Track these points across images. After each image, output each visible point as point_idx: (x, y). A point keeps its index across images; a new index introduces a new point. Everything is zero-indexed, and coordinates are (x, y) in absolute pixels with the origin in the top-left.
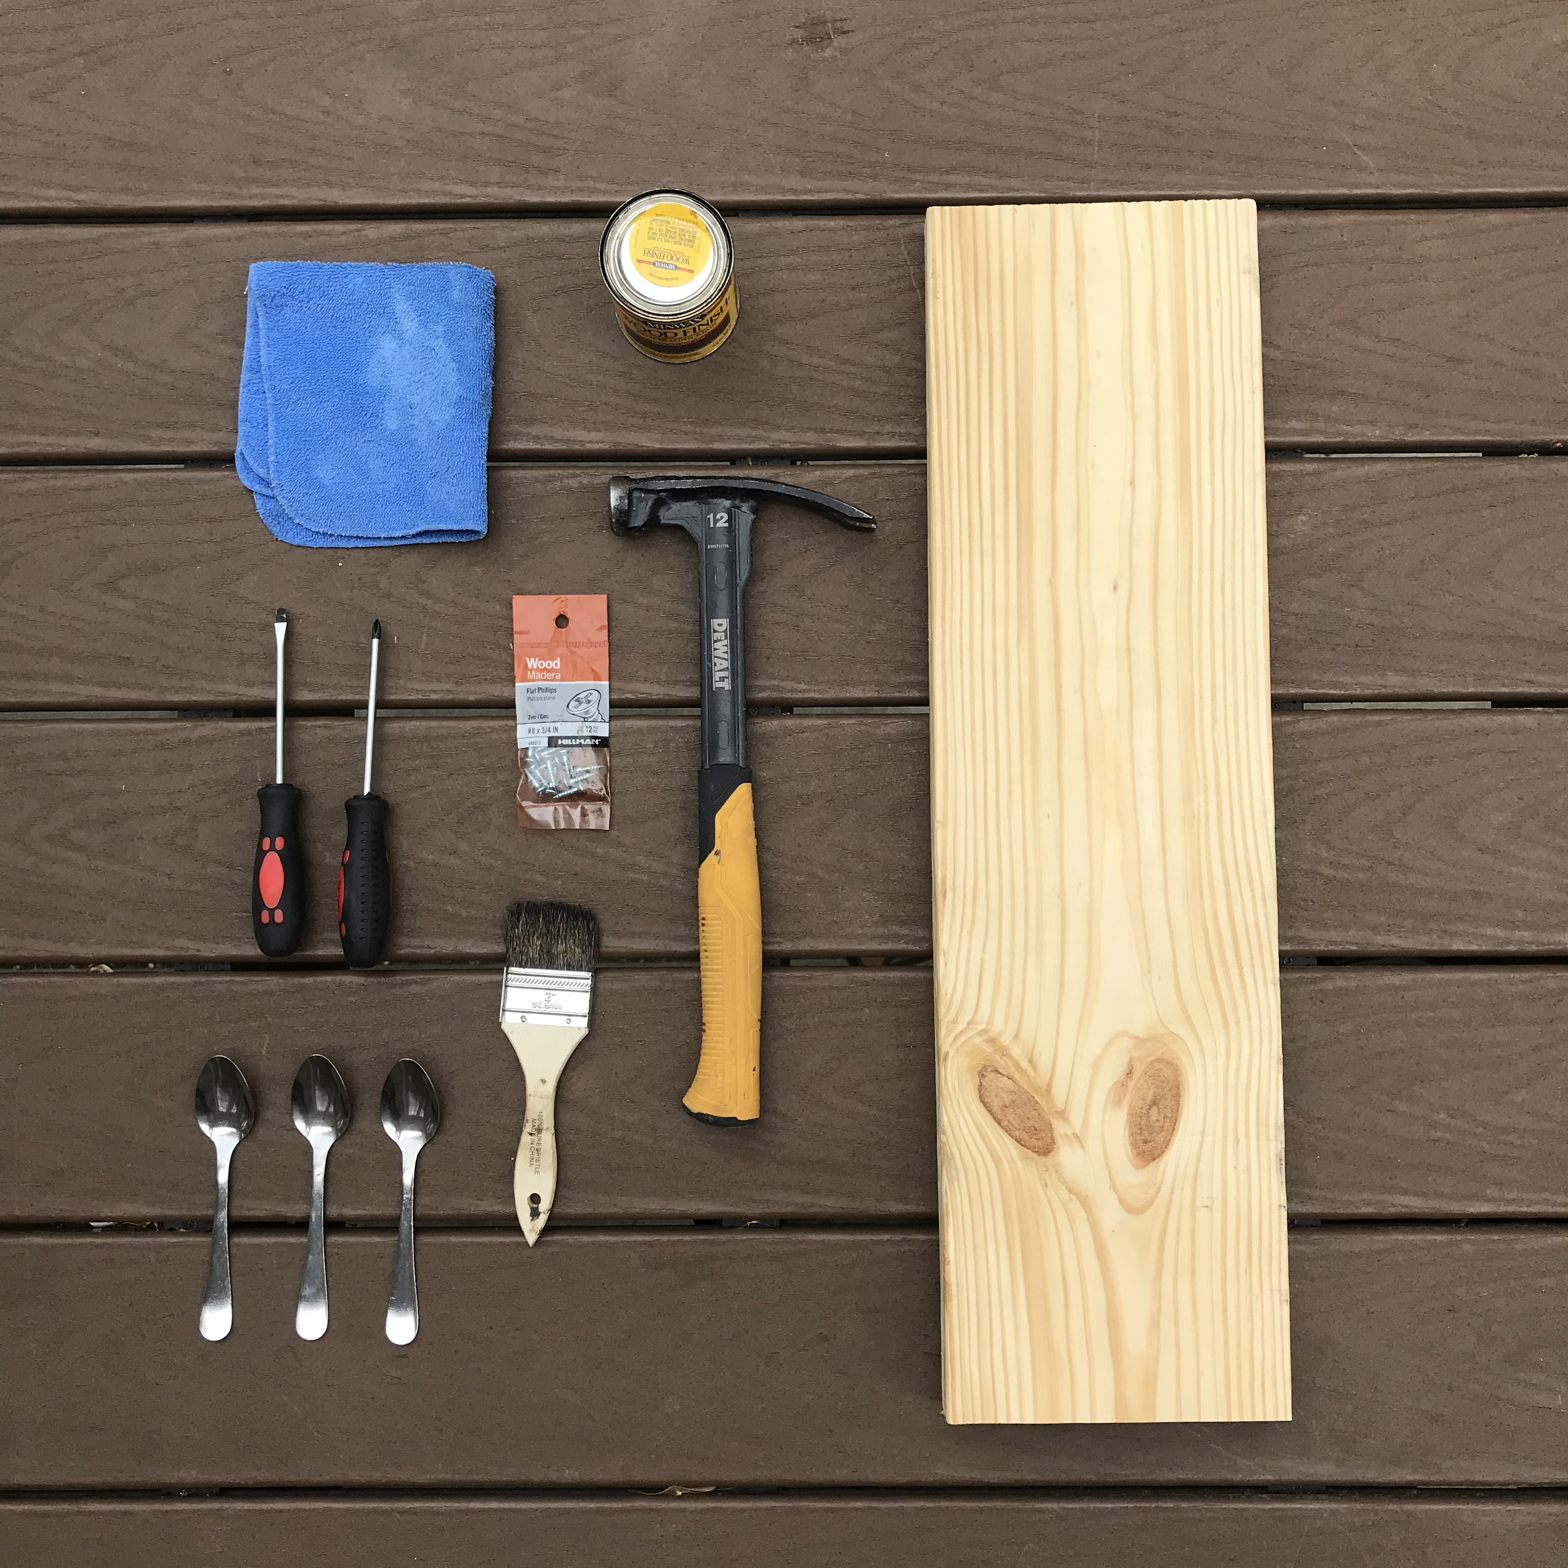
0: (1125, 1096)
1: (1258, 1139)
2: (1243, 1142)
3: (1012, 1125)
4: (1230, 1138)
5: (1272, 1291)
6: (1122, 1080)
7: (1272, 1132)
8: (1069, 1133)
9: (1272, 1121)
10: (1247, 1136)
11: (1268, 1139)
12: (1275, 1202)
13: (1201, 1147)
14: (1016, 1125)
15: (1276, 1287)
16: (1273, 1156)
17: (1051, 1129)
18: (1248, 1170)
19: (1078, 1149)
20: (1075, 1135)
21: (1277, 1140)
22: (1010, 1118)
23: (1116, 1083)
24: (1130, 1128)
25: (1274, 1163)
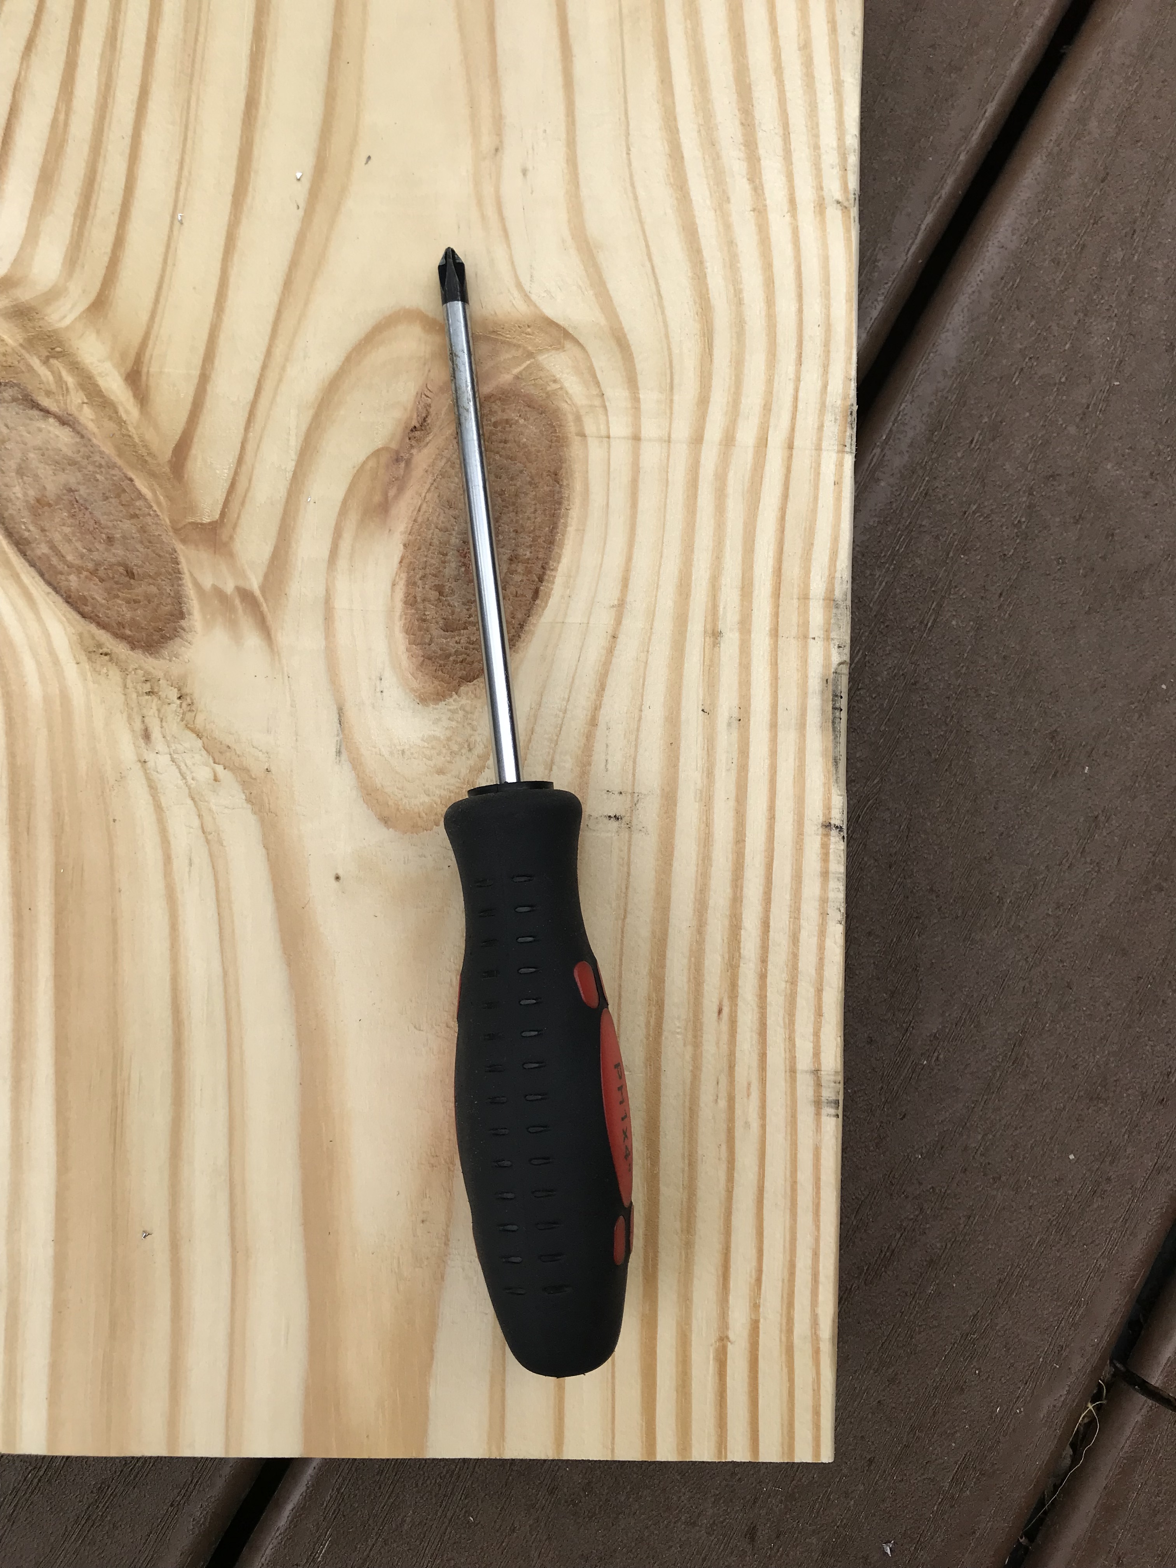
0: (401, 490)
1: (775, 633)
2: (731, 640)
3: (62, 557)
4: (696, 628)
5: (792, 1071)
6: (394, 446)
7: (817, 615)
8: (229, 587)
9: (818, 586)
10: (745, 625)
11: (804, 637)
12: (814, 814)
13: (610, 651)
14: (70, 558)
15: (804, 1062)
16: (815, 684)
17: (176, 575)
18: (742, 720)
19: (253, 640)
20: (246, 595)
21: (828, 639)
22: (57, 537)
23: (377, 453)
24: (411, 583)
25: (815, 704)
